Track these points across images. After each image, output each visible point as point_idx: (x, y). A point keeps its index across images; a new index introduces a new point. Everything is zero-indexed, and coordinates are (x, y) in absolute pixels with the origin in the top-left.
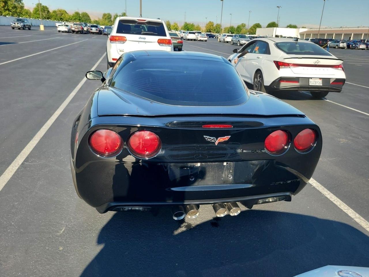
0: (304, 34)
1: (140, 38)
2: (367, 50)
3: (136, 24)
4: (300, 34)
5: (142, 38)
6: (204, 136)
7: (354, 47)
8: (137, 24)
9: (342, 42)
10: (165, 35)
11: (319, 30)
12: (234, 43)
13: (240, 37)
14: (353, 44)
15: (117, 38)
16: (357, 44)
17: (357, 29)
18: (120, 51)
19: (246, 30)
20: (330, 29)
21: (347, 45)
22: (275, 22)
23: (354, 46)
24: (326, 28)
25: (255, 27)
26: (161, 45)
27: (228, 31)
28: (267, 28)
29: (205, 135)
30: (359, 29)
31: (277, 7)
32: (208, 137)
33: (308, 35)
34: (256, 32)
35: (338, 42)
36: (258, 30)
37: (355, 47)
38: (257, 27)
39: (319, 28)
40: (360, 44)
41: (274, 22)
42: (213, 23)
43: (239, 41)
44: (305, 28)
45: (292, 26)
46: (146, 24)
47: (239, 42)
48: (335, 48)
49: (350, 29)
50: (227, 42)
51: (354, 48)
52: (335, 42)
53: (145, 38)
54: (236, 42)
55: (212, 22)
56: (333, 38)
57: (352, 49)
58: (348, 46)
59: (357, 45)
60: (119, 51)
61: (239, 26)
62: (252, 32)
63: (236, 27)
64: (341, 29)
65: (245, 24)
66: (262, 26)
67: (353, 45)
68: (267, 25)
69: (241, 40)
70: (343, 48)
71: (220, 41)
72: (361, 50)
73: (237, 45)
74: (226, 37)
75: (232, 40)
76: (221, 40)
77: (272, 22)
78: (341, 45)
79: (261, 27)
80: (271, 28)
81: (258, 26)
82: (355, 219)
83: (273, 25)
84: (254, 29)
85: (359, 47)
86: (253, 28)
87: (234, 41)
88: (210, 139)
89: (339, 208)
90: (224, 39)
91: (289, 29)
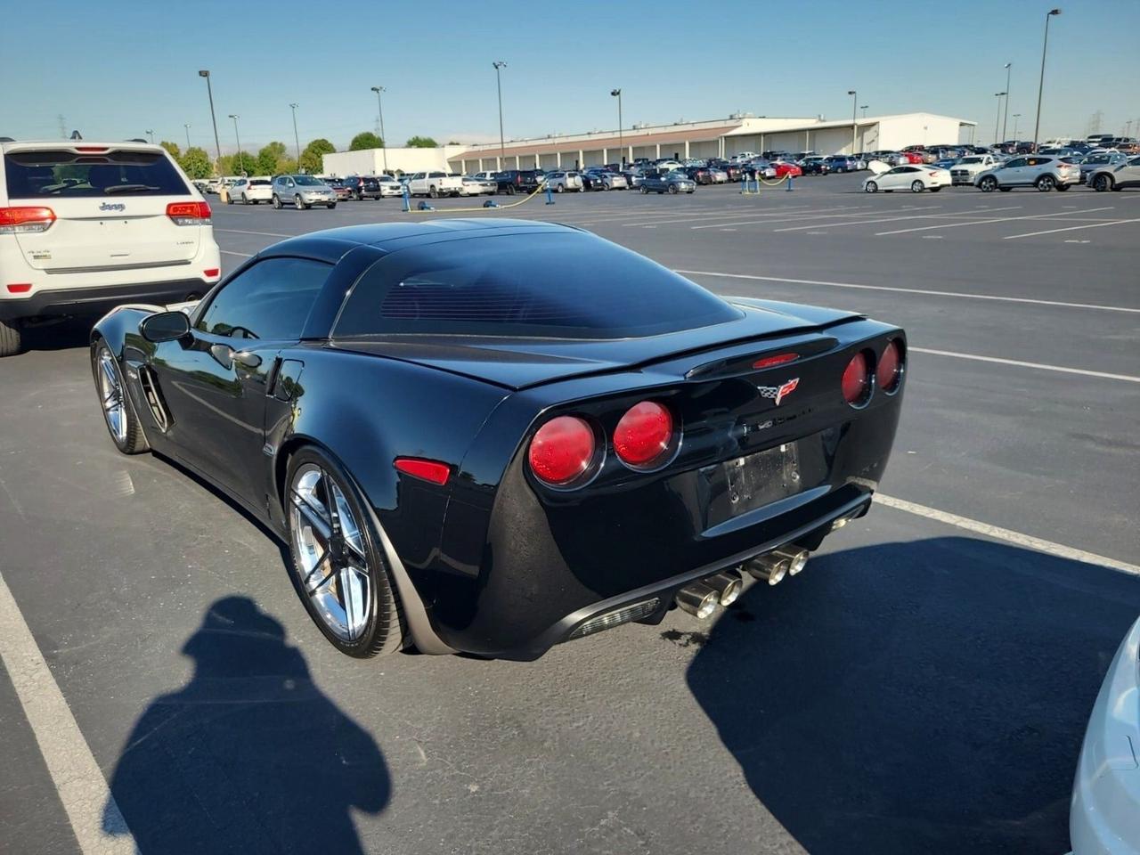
0: (461, 162)
1: (104, 207)
2: (631, 188)
3: (73, 163)
4: (449, 163)
5: (110, 207)
6: (759, 388)
7: (599, 184)
8: (77, 162)
9: (570, 175)
10: (186, 191)
11: (503, 148)
12: (283, 204)
13: (298, 184)
14: (596, 177)
15: (17, 216)
16: (606, 177)
17: (587, 138)
18: (36, 257)
19: (289, 160)
20: (524, 144)
21: (583, 181)
22: (371, 135)
23: (599, 181)
24: (512, 141)
25: (316, 151)
26: (180, 221)
27: (232, 168)
28: (352, 152)
29: (760, 386)
30: (592, 139)
31: (373, 89)
32: (765, 388)
33: (472, 163)
34: (321, 165)
35: (562, 175)
36: (327, 159)
37: (602, 184)
38: (322, 151)
39: (502, 143)
40: (612, 176)
41: (368, 133)
42: (175, 145)
43: (297, 195)
44: (458, 144)
45: (420, 141)
46: (109, 160)
47: (301, 199)
48: (555, 191)
49: (570, 140)
50: (256, 202)
51: (600, 188)
52: (554, 177)
53: (121, 207)
54: (291, 200)
55: (170, 143)
56: (538, 167)
57: (598, 190)
58: (586, 183)
59: (605, 180)
60: (30, 257)
61: (264, 150)
62: (311, 166)
63: (255, 153)
64: (550, 141)
65: (281, 144)
66: (335, 147)
67: (596, 180)
68: (349, 143)
69: (306, 192)
70: (576, 190)
71: (231, 202)
72: (617, 191)
73: (297, 209)
74: (249, 188)
75: (274, 194)
76: (232, 197)
77: (364, 134)
78: (570, 182)
79: (334, 151)
80: (366, 151)
81: (323, 147)
82: (958, 524)
83: (366, 142)
84: (315, 157)
85: (612, 184)
86: (310, 154)
87: (283, 196)
88: (768, 391)
89: (912, 513)
90: (243, 194)
91: (415, 151)
